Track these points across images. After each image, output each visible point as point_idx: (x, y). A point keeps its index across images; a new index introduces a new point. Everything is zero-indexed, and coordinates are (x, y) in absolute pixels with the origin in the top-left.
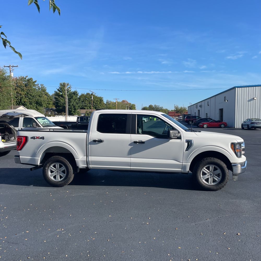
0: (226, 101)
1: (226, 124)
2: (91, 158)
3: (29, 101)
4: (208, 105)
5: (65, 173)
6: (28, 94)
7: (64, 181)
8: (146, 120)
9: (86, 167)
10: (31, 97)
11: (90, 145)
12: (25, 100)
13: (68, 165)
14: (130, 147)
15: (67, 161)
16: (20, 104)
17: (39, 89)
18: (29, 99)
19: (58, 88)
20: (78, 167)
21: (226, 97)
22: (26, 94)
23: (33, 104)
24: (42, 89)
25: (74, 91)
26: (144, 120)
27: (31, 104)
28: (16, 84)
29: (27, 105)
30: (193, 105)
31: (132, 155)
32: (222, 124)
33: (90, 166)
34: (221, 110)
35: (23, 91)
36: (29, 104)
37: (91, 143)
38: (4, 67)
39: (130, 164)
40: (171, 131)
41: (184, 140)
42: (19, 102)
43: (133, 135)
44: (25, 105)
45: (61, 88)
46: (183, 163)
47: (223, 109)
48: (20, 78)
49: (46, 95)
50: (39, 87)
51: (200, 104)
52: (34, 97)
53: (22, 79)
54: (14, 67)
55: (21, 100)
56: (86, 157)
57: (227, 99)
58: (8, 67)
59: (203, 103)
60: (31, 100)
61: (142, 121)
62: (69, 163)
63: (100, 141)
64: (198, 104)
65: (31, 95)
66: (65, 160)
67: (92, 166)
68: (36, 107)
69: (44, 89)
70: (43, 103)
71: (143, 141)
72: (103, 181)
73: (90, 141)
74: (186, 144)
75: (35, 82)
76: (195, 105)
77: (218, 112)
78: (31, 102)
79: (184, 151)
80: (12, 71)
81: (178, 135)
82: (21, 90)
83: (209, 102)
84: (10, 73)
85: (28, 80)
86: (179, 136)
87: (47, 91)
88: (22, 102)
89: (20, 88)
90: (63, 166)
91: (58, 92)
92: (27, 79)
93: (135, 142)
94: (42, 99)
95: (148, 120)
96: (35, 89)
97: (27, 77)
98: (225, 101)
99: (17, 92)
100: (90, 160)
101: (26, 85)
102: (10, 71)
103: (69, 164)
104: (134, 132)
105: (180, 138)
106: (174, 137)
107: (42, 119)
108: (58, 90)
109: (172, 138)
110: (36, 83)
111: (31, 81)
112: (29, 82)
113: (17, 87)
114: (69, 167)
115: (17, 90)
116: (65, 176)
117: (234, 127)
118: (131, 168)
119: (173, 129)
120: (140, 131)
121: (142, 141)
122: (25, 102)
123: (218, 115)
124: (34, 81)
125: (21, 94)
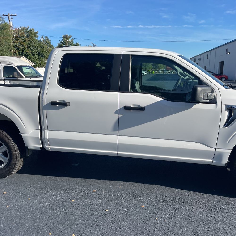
0: (229, 53)
1: (227, 77)
2: (48, 134)
3: (31, 52)
4: (208, 58)
5: (6, 156)
6: (30, 44)
7: (6, 170)
8: (145, 73)
9: (41, 148)
10: (33, 48)
11: (45, 111)
12: (27, 51)
13: (10, 144)
14: (117, 116)
15: (8, 136)
16: (22, 54)
17: (44, 41)
18: (31, 50)
19: (61, 40)
20: (27, 147)
21: (228, 49)
22: (28, 45)
23: (36, 55)
24: (46, 42)
25: (76, 43)
26: (143, 73)
27: (34, 55)
28: (18, 35)
29: (29, 56)
30: (191, 58)
31: (121, 132)
32: (222, 77)
33: (47, 147)
34: (222, 63)
35: (25, 42)
36: (31, 56)
37: (47, 107)
38: (3, 15)
39: (117, 147)
40: (199, 89)
41: (221, 105)
42: (21, 53)
43: (123, 95)
44: (27, 56)
45: (64, 41)
46: (217, 150)
47: (223, 62)
48: (21, 29)
49: (50, 47)
50: (43, 39)
51: (199, 57)
52: (35, 48)
53: (24, 29)
54: (13, 15)
55: (23, 51)
56: (40, 130)
57: (229, 51)
58: (7, 15)
59: (202, 57)
60: (33, 51)
61: (141, 73)
62: (11, 140)
63: (64, 104)
64: (196, 57)
65: (33, 46)
66: (6, 134)
67: (51, 147)
68: (39, 59)
69: (49, 41)
70: (45, 55)
71: (142, 105)
72: (77, 165)
73: (45, 104)
74: (226, 113)
75: (37, 32)
76: (194, 58)
77: (218, 65)
78: (34, 53)
79: (221, 127)
80: (10, 20)
81: (211, 95)
82: (23, 41)
83: (208, 55)
84: (9, 22)
85: (30, 31)
86: (212, 97)
87: (51, 43)
88: (24, 53)
89: (22, 38)
90: (3, 145)
91: (61, 44)
92: (28, 29)
93: (127, 108)
94: (44, 50)
95: (147, 73)
96: (37, 40)
97: (28, 27)
98: (227, 53)
99: (19, 43)
100: (46, 136)
101: (27, 36)
102: (9, 20)
103: (13, 142)
104: (124, 89)
105: (213, 101)
106: (203, 99)
107: (27, 69)
108: (61, 42)
109: (201, 102)
110: (37, 34)
111: (33, 31)
112: (31, 34)
113: (19, 38)
114: (12, 147)
115: (18, 41)
116: (7, 161)
117: (234, 80)
118: (119, 153)
119: (201, 83)
120: (137, 85)
121: (139, 106)
122: (27, 53)
123: (218, 68)
124: (35, 31)
125: (23, 45)
